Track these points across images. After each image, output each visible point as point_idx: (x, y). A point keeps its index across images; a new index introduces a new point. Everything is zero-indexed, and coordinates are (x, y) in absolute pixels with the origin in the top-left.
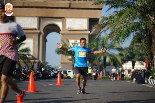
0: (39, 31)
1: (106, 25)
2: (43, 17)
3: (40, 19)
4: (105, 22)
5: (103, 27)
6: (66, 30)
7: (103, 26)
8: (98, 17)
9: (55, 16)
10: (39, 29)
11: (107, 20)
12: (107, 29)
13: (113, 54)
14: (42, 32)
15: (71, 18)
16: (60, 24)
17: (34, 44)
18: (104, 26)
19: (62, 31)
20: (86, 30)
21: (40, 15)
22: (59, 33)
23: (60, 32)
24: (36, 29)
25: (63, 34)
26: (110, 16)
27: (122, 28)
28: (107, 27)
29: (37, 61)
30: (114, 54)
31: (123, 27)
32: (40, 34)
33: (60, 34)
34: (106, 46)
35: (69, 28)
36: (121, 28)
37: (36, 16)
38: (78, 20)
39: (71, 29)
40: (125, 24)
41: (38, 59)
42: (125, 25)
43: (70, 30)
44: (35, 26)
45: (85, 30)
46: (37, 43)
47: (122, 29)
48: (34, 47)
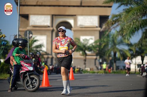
0: (51, 28)
1: (115, 22)
2: (55, 15)
3: (53, 16)
4: (114, 19)
6: (78, 27)
7: (112, 23)
8: (108, 14)
9: (67, 14)
10: (52, 26)
11: (117, 18)
12: (117, 26)
13: (122, 49)
14: (55, 29)
15: (82, 15)
16: (71, 21)
17: (47, 40)
18: (113, 23)
19: (74, 28)
20: (97, 27)
21: (53, 13)
22: (71, 29)
24: (49, 27)
25: (74, 31)
26: (120, 13)
27: (131, 25)
28: (117, 24)
29: (50, 56)
30: (124, 49)
31: (132, 24)
32: (53, 31)
34: (116, 41)
35: (80, 25)
36: (130, 25)
37: (49, 13)
38: (89, 17)
40: (135, 21)
41: (51, 54)
43: (81, 26)
44: (48, 23)
45: (95, 27)
46: (50, 39)
47: (131, 26)
48: (47, 43)
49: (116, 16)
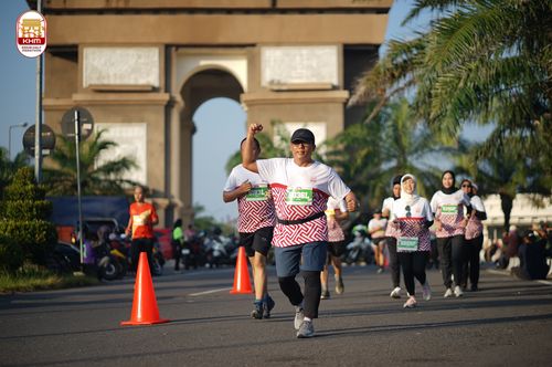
0: (166, 97)
1: (404, 68)
2: (178, 46)
3: (169, 52)
4: (399, 60)
5: (393, 78)
6: (264, 88)
7: (393, 76)
8: (374, 40)
9: (222, 40)
10: (167, 89)
11: (409, 55)
12: (410, 83)
13: (431, 170)
14: (178, 98)
15: (278, 44)
16: (238, 67)
17: (149, 142)
18: (396, 74)
19: (250, 92)
20: (334, 88)
21: (168, 40)
22: (238, 100)
23: (243, 97)
24: (155, 90)
25: (250, 104)
26: (419, 36)
27: (460, 79)
28: (409, 76)
29: (163, 202)
31: (464, 75)
32: (170, 105)
33: (243, 105)
34: (405, 141)
35: (272, 82)
36: (457, 81)
37: (154, 40)
38: (305, 51)
39: (279, 83)
40: (473, 66)
41: (167, 194)
42: (470, 70)
43: (276, 88)
44: (153, 77)
45: (330, 87)
46: (161, 139)
47: (461, 84)
48: (150, 154)
49: (407, 48)
